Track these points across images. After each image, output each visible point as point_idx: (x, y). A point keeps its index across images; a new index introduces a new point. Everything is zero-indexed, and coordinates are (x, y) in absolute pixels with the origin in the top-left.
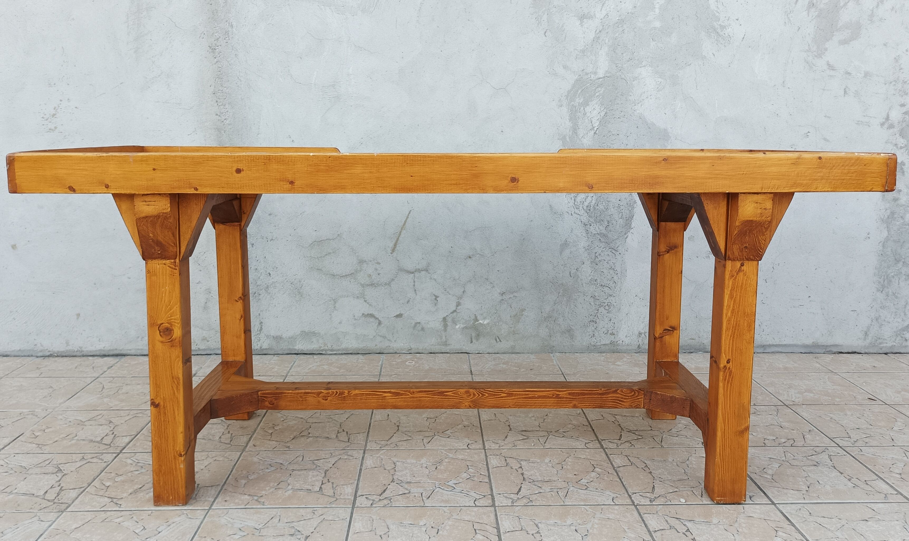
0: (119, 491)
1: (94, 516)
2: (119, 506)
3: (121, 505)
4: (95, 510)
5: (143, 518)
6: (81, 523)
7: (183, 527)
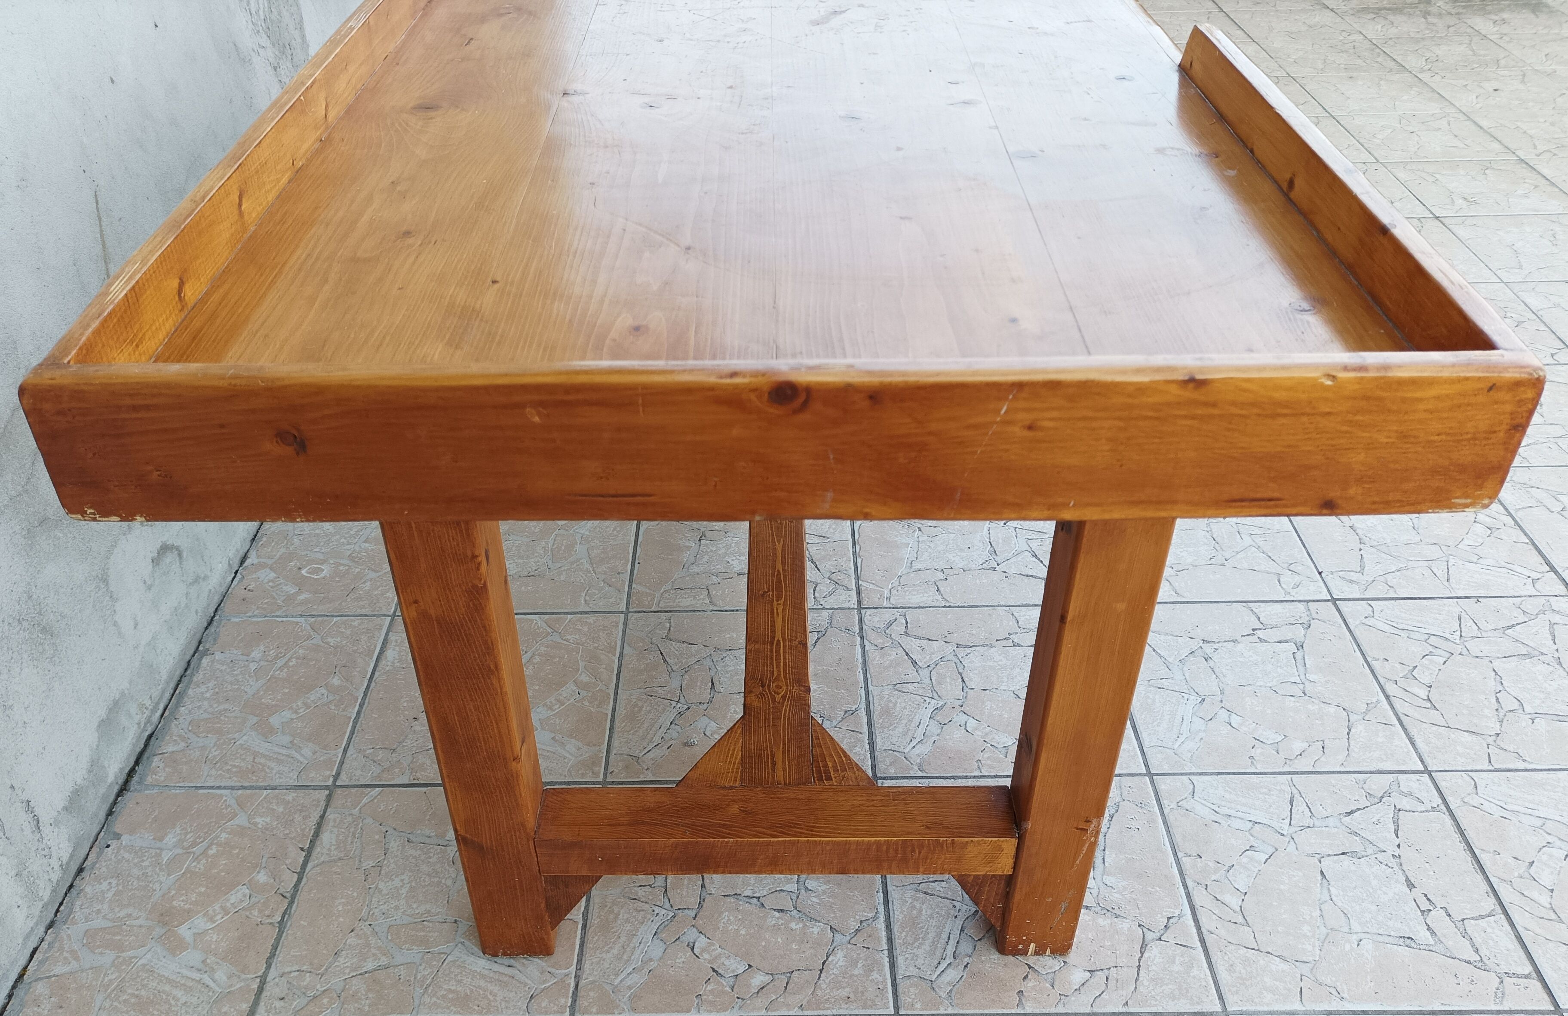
0: (1108, 943)
1: (1232, 947)
2: (1171, 921)
3: (1169, 918)
4: (1203, 957)
5: (1212, 864)
6: (1263, 960)
7: (1227, 796)
